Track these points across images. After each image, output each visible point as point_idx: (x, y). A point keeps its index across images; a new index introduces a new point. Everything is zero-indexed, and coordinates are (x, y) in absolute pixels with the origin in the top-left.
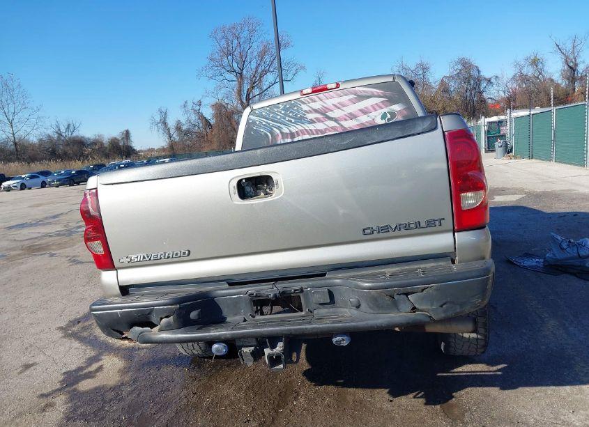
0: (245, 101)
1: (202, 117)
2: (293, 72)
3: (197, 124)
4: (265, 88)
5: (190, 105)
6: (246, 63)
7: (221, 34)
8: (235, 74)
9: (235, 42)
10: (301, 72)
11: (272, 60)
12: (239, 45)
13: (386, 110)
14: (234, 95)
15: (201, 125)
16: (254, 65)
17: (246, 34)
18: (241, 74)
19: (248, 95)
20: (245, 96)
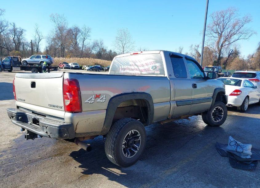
0: (220, 47)
1: (198, 52)
2: (249, 35)
3: (195, 55)
4: (232, 41)
5: (193, 47)
6: (225, 29)
7: (215, 15)
8: (218, 34)
9: (222, 19)
10: (254, 35)
11: (239, 28)
12: (224, 20)
13: (154, 65)
14: (216, 44)
15: (196, 56)
16: (229, 30)
17: (228, 15)
18: (221, 34)
19: (222, 44)
20: (220, 45)
